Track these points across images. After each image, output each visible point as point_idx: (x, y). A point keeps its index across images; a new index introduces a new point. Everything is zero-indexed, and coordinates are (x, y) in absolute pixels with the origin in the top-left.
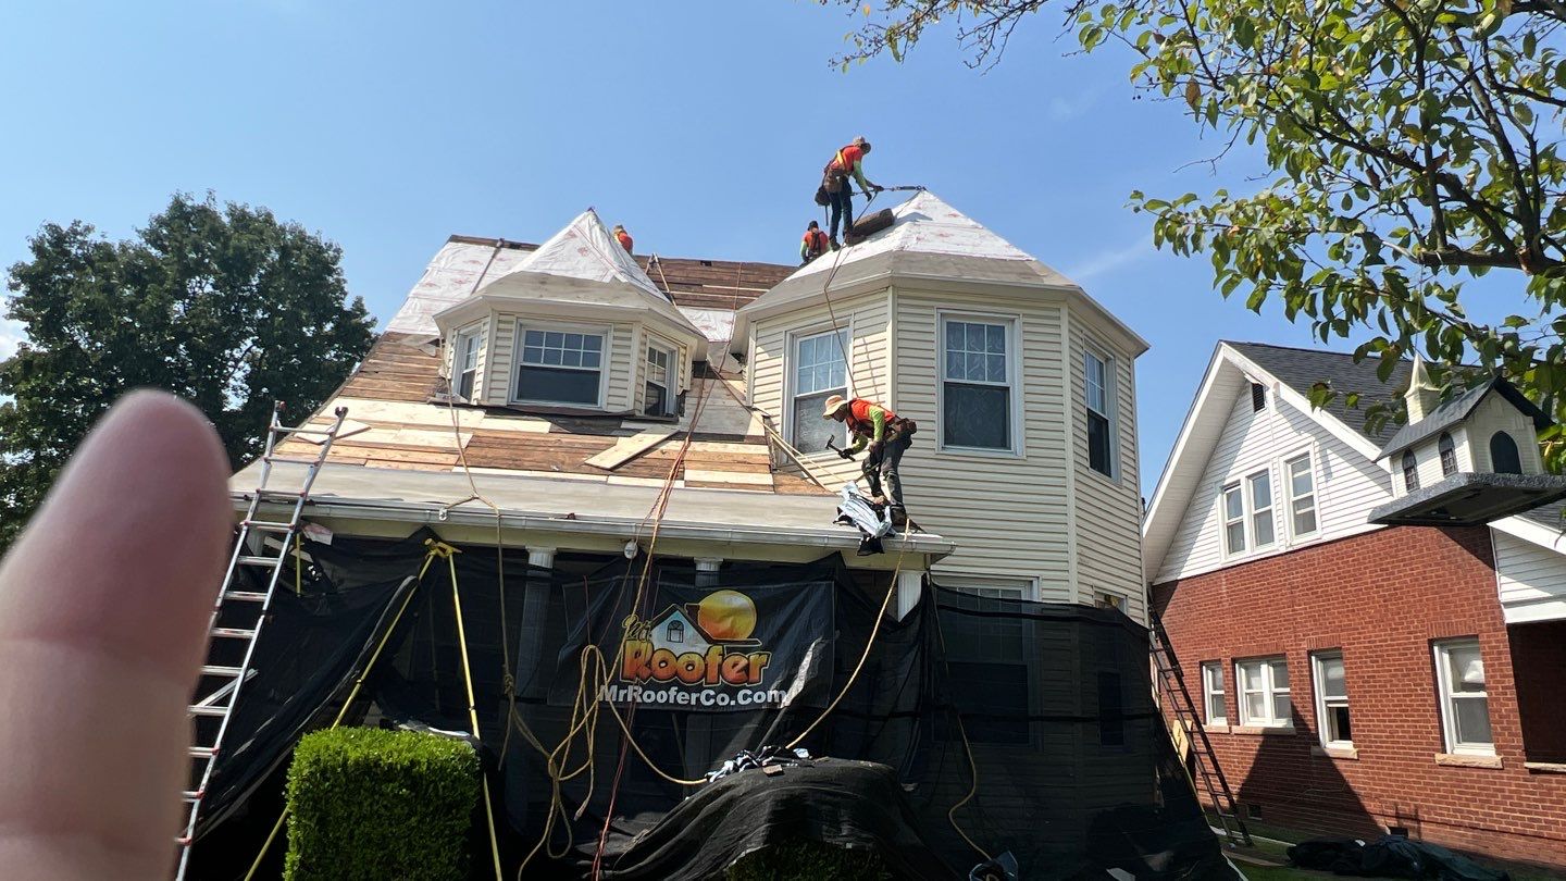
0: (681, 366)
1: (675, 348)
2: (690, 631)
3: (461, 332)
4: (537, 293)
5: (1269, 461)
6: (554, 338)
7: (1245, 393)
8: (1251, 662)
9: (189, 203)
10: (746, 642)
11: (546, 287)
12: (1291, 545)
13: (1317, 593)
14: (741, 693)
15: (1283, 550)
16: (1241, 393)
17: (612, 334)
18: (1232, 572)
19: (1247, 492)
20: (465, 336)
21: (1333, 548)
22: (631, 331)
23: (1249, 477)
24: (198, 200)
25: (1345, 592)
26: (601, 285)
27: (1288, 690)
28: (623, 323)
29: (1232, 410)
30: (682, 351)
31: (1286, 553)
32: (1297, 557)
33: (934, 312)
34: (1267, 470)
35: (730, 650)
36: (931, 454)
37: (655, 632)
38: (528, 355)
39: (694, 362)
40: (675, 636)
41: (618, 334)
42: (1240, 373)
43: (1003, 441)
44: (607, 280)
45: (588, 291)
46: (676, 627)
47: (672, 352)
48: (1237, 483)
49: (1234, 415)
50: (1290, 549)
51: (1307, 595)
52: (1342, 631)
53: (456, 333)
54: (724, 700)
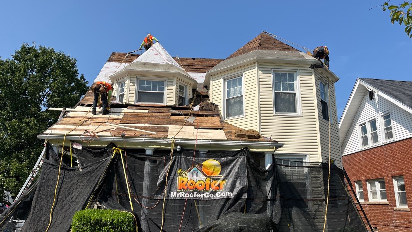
0: (189, 90)
1: (187, 85)
2: (200, 174)
3: (118, 81)
4: (143, 68)
5: (376, 116)
6: (149, 82)
7: (366, 95)
8: (372, 181)
9: (27, 46)
10: (218, 176)
11: (145, 66)
12: (384, 143)
13: (394, 158)
14: (217, 194)
15: (381, 144)
16: (365, 95)
17: (167, 80)
18: (364, 152)
19: (368, 126)
20: (120, 83)
21: (399, 143)
22: (173, 79)
23: (369, 121)
24: (30, 45)
25: (404, 157)
26: (163, 65)
27: (385, 189)
28: (170, 77)
29: (362, 101)
30: (189, 86)
31: (383, 145)
32: (387, 146)
33: (271, 69)
34: (375, 119)
35: (213, 179)
36: (272, 115)
37: (188, 174)
38: (141, 88)
39: (193, 89)
40: (195, 175)
41: (169, 80)
42: (365, 88)
43: (295, 111)
44: (165, 63)
45: (158, 67)
46: (195, 172)
47: (186, 86)
48: (365, 123)
49: (363, 102)
50: (384, 144)
51: (391, 159)
52: (403, 170)
53: (117, 81)
54: (212, 196)
